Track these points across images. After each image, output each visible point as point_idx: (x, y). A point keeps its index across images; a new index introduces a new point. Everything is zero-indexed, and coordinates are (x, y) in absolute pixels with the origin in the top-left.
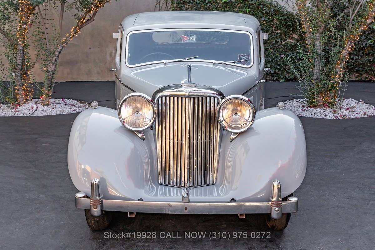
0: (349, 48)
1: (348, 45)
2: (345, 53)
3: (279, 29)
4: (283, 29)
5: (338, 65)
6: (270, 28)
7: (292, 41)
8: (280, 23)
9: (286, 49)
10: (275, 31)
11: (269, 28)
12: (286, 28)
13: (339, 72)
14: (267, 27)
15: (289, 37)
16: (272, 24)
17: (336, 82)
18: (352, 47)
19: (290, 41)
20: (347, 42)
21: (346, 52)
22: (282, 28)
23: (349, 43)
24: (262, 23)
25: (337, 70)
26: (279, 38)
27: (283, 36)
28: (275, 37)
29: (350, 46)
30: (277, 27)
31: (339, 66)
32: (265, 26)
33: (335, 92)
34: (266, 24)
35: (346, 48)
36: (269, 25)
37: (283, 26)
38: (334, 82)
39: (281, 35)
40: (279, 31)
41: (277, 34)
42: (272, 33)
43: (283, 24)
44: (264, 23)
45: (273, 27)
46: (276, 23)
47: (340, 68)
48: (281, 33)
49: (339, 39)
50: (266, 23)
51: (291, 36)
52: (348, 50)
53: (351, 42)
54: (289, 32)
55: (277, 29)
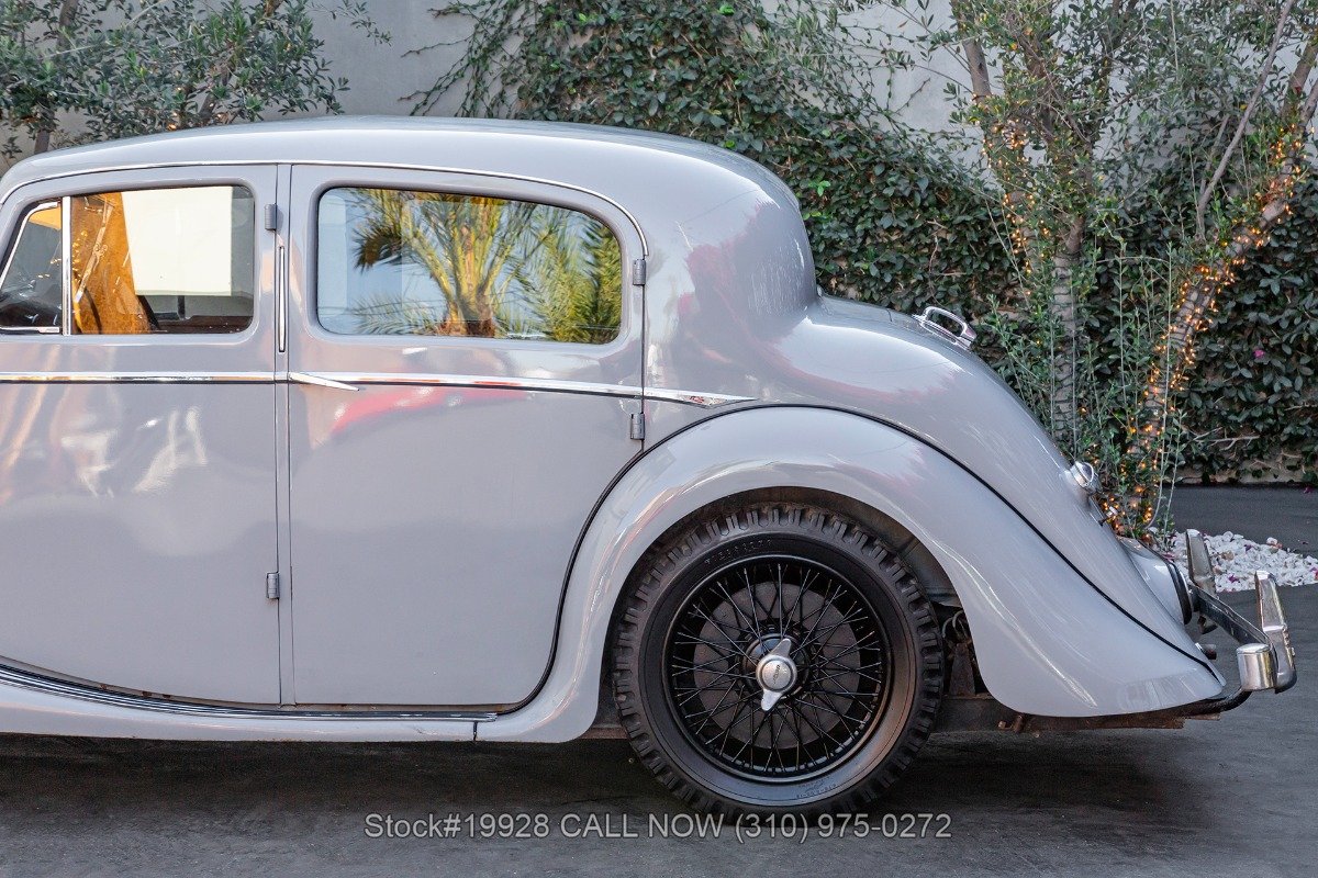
0: (1194, 315)
1: (1190, 305)
2: (1180, 337)
3: (958, 263)
4: (971, 264)
5: (1152, 384)
6: (916, 259)
7: (1012, 316)
8: (961, 238)
9: (989, 345)
10: (938, 274)
11: (912, 261)
12: (985, 259)
13: (1156, 413)
14: (906, 256)
15: (1000, 298)
16: (926, 245)
17: (1146, 453)
18: (1207, 311)
19: (1003, 313)
20: (1187, 295)
21: (1183, 331)
22: (968, 261)
23: (1194, 296)
24: (886, 240)
25: (1149, 404)
26: (958, 300)
27: (974, 292)
28: (940, 295)
29: (1198, 310)
30: (946, 256)
31: (1156, 390)
32: (900, 251)
33: (1145, 496)
34: (903, 244)
35: (1184, 318)
36: (915, 248)
37: (969, 250)
38: (1138, 451)
39: (965, 290)
40: (957, 274)
41: (949, 283)
42: (926, 280)
43: (972, 242)
44: (894, 238)
45: (929, 257)
46: (944, 241)
47: (1162, 395)
48: (964, 282)
49: (1153, 281)
50: (903, 241)
51: (1009, 294)
52: (1189, 325)
53: (1201, 292)
54: (996, 278)
55: (949, 265)
